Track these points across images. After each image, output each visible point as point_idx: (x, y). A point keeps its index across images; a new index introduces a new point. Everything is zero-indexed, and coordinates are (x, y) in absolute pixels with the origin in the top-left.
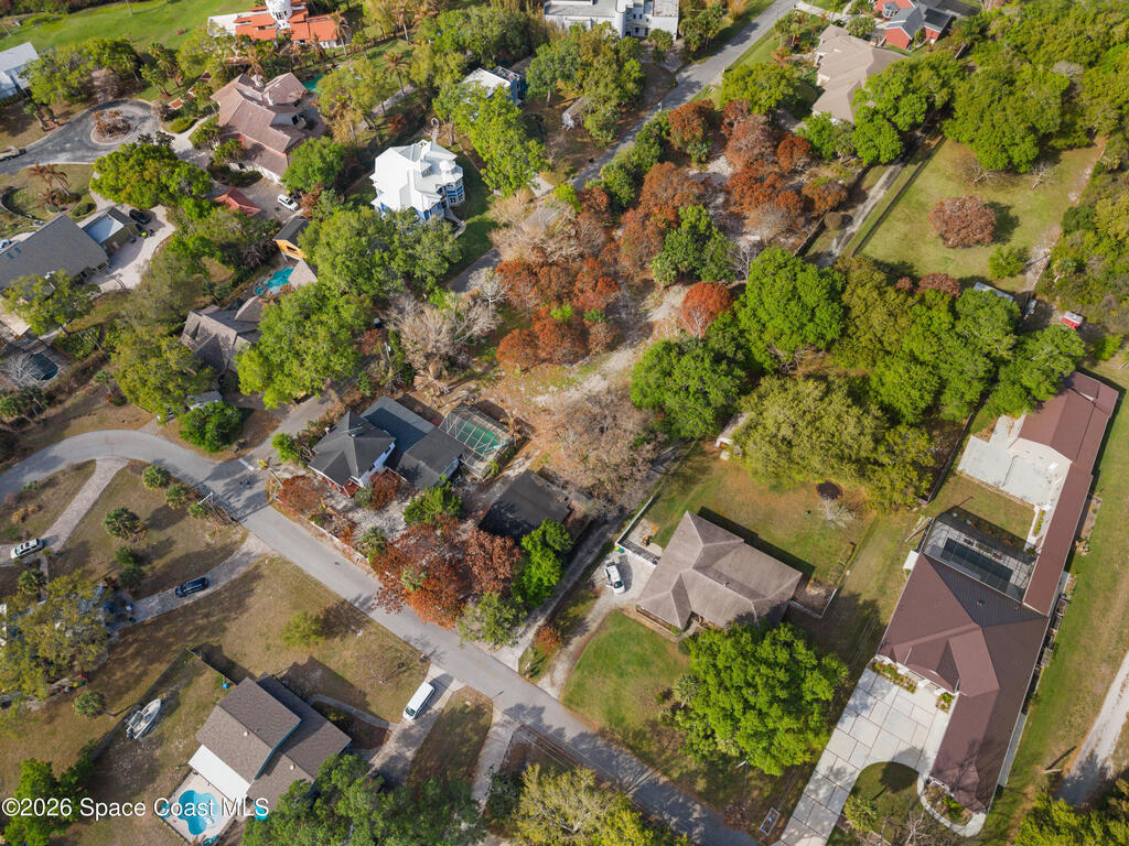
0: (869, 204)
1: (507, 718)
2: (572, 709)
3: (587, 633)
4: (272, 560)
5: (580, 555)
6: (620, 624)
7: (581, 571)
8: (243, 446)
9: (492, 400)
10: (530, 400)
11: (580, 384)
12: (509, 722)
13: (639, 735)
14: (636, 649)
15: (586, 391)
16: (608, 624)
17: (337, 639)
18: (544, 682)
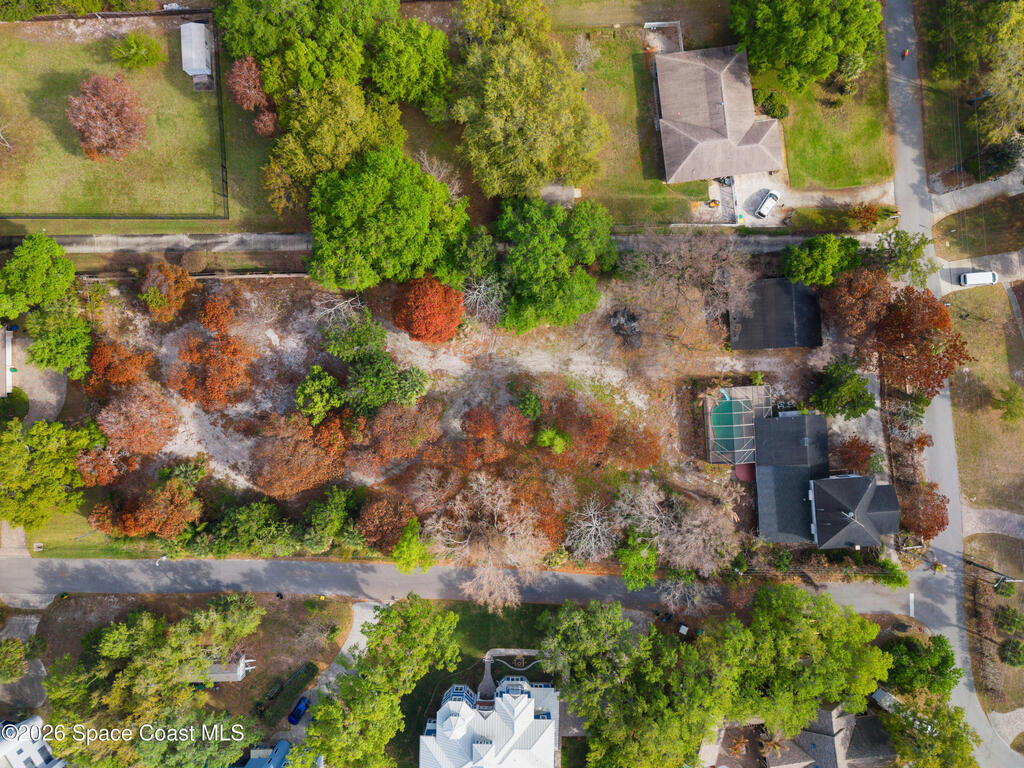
0: (125, 243)
1: (935, 209)
2: (892, 165)
3: (827, 195)
4: (970, 496)
5: (766, 250)
6: (799, 176)
7: (779, 238)
8: (903, 627)
9: (676, 445)
10: (648, 412)
11: (593, 379)
12: (936, 203)
13: (872, 102)
14: (809, 150)
15: (598, 368)
16: (807, 185)
17: (985, 383)
18: (888, 201)
